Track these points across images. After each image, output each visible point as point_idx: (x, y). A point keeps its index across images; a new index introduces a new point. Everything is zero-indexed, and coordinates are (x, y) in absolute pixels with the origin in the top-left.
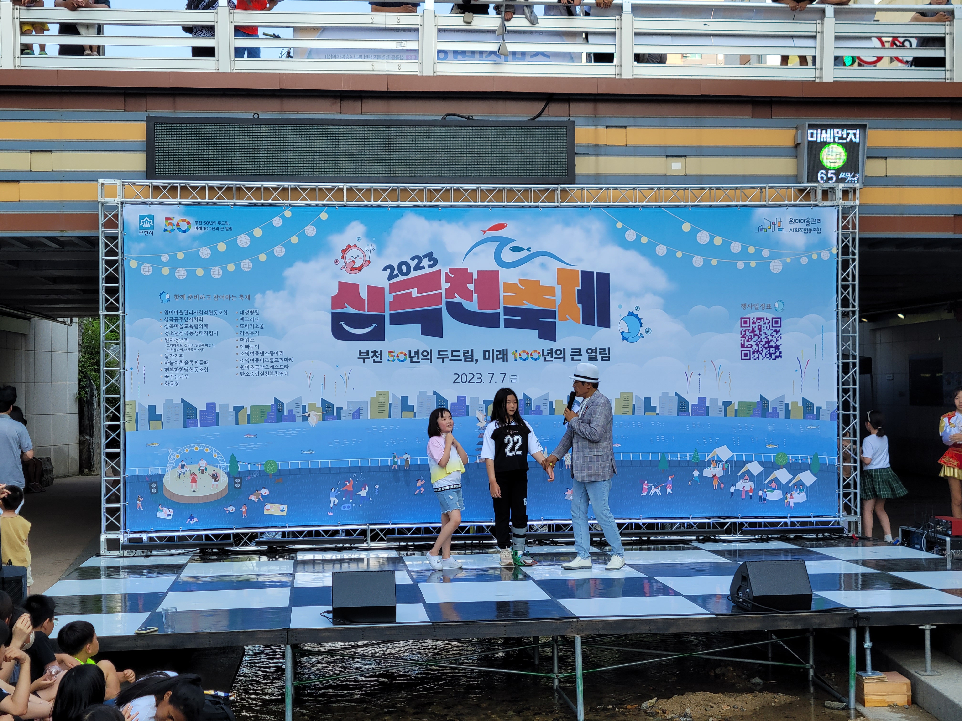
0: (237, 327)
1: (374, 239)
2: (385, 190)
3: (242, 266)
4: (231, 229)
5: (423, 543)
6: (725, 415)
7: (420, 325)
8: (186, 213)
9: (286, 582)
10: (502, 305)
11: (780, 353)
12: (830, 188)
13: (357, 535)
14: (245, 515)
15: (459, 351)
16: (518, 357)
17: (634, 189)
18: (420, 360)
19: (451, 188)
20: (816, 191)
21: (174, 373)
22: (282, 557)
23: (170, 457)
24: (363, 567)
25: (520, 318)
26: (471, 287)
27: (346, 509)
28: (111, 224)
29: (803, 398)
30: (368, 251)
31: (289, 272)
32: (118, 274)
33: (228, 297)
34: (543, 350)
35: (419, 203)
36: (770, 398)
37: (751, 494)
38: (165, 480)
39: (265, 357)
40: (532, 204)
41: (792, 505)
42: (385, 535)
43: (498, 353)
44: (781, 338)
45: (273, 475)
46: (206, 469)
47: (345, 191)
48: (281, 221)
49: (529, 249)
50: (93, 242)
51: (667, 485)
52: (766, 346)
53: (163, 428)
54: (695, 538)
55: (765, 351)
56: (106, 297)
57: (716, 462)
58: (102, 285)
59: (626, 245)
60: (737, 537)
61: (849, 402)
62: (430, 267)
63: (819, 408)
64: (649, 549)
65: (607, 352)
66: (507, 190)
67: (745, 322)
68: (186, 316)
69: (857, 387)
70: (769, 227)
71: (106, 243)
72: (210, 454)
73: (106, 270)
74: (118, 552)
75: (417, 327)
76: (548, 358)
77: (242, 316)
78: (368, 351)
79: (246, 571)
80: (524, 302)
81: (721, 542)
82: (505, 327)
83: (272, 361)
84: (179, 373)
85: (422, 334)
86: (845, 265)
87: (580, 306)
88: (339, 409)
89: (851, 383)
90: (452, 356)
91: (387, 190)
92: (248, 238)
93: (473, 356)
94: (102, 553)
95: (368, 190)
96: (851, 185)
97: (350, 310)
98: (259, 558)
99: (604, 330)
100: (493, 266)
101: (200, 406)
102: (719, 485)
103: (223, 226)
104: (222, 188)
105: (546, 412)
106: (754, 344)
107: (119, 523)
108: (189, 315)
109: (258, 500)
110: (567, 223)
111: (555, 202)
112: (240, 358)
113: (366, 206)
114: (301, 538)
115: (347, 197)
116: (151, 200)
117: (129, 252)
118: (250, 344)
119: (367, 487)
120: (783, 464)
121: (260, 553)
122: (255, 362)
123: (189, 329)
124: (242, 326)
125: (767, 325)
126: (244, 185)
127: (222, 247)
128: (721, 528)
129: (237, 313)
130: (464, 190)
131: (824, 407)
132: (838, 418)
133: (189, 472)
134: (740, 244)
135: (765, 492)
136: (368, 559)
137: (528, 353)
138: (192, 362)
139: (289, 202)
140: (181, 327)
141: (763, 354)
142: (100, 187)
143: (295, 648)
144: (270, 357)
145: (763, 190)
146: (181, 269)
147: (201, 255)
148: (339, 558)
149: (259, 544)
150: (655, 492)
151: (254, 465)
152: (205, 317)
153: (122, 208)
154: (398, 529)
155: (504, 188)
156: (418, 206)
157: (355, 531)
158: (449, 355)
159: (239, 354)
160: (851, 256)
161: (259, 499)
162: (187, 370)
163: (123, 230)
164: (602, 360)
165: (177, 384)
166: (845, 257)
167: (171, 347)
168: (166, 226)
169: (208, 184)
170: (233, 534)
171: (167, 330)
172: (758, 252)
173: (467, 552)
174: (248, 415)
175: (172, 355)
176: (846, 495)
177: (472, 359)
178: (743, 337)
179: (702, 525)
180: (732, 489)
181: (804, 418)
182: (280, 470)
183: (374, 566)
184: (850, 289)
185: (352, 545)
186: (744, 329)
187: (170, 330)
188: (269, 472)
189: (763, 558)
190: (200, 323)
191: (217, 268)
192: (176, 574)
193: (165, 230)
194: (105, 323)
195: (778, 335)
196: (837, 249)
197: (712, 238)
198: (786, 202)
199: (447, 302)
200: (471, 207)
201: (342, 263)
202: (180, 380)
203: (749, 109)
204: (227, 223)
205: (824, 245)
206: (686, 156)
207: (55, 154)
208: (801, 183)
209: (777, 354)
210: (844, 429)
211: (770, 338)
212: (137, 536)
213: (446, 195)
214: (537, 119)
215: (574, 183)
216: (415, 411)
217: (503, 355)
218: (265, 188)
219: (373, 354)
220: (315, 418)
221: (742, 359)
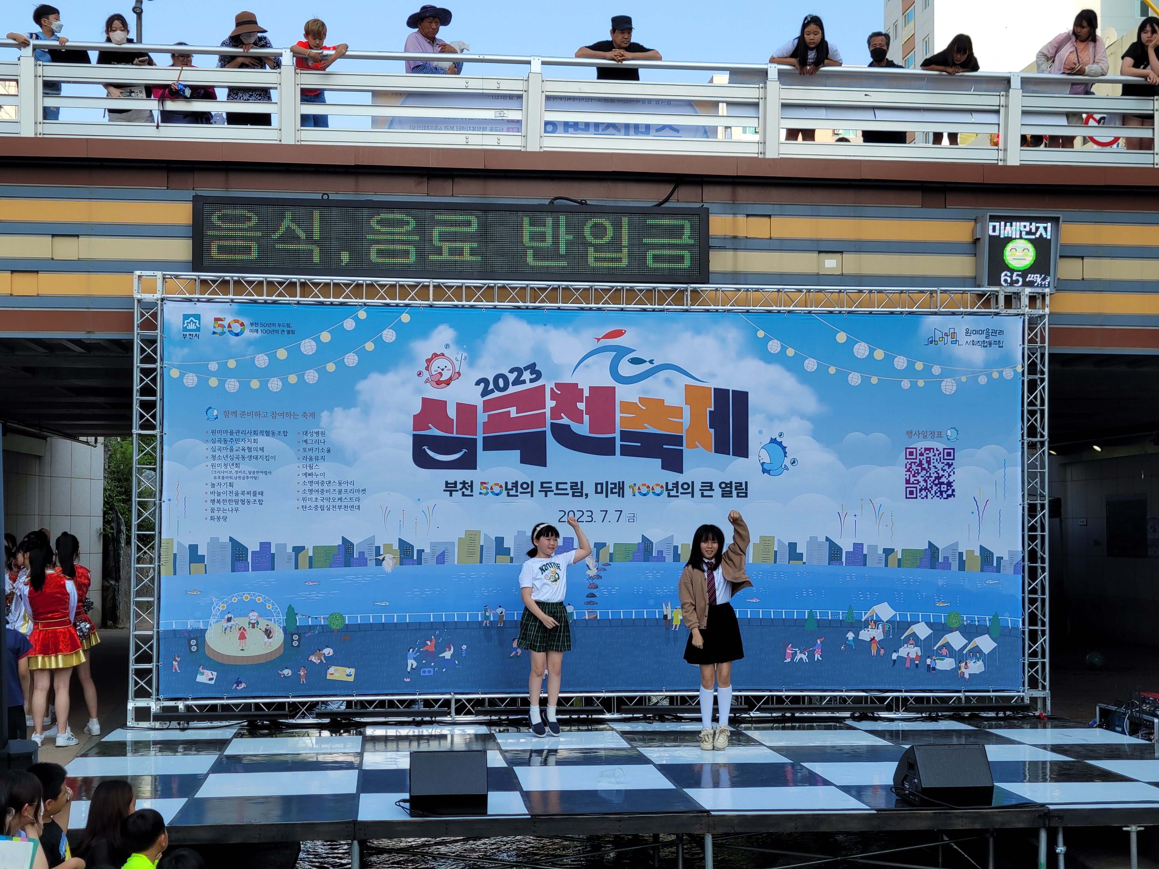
0: (299, 450)
1: (465, 347)
2: (479, 288)
3: (306, 377)
4: (293, 332)
5: (519, 717)
6: (886, 565)
7: (518, 452)
8: (240, 313)
9: (351, 763)
10: (618, 429)
11: (953, 491)
12: (1014, 293)
13: (439, 707)
14: (303, 680)
15: (566, 483)
16: (637, 491)
17: (779, 291)
18: (518, 494)
19: (559, 287)
20: (997, 296)
21: (222, 506)
22: (348, 732)
23: (215, 607)
24: (445, 745)
25: (639, 444)
26: (582, 406)
27: (427, 674)
28: (149, 324)
29: (981, 546)
30: (458, 360)
31: (362, 386)
32: (156, 386)
33: (289, 414)
34: (667, 484)
35: (520, 304)
36: (940, 545)
37: (917, 662)
38: (208, 636)
39: (332, 488)
40: (656, 306)
41: (967, 676)
42: (472, 707)
43: (613, 486)
44: (954, 473)
45: (338, 631)
46: (258, 623)
47: (431, 289)
48: (354, 324)
49: (651, 362)
50: (127, 346)
51: (815, 650)
52: (936, 482)
53: (206, 573)
54: (849, 715)
55: (935, 488)
56: (140, 412)
57: (875, 622)
58: (136, 397)
59: (768, 358)
60: (900, 715)
61: (1036, 552)
62: (532, 381)
63: (999, 559)
64: (793, 728)
65: (744, 487)
66: (627, 290)
67: (911, 454)
68: (238, 437)
69: (1046, 533)
70: (941, 339)
71: (142, 348)
72: (263, 605)
73: (142, 380)
74: (148, 723)
75: (516, 454)
76: (673, 493)
77: (305, 438)
78: (456, 482)
79: (303, 749)
80: (645, 425)
81: (881, 720)
82: (621, 455)
84: (227, 506)
85: (522, 462)
86: (1032, 386)
87: (712, 431)
88: (420, 552)
89: (1039, 529)
90: (557, 489)
91: (482, 288)
92: (313, 343)
93: (582, 489)
94: (129, 724)
95: (460, 287)
96: (1040, 290)
97: (435, 432)
98: (320, 733)
99: (741, 460)
100: (608, 382)
101: (253, 546)
102: (878, 651)
103: (283, 328)
104: (284, 283)
105: (669, 558)
106: (921, 479)
107: (151, 688)
108: (242, 436)
109: (319, 661)
110: (698, 331)
111: (683, 305)
112: (302, 488)
113: (456, 306)
114: (371, 709)
115: (433, 296)
116: (197, 296)
117: (170, 359)
118: (313, 471)
119: (452, 648)
120: (956, 626)
121: (321, 727)
122: (320, 493)
123: (241, 453)
124: (305, 450)
125: (937, 457)
126: (309, 280)
127: (282, 354)
128: (880, 703)
129: (299, 433)
130: (575, 289)
131: (1006, 558)
132: (1023, 572)
133: (237, 626)
134: (905, 359)
135: (934, 660)
136: (452, 736)
137: (648, 487)
138: (243, 493)
139: (364, 300)
140: (232, 450)
141: (933, 492)
142: (136, 281)
143: (363, 844)
144: (337, 488)
145: (934, 295)
146: (233, 380)
147: (257, 363)
148: (416, 734)
149: (319, 716)
150: (801, 658)
151: (316, 618)
152: (260, 438)
153: (162, 305)
154: (489, 699)
155: (623, 287)
156: (519, 308)
157: (436, 701)
158: (554, 488)
159: (301, 484)
160: (1039, 376)
161: (321, 660)
162: (237, 502)
163: (162, 332)
164: (738, 496)
165: (225, 519)
166: (1032, 377)
167: (217, 475)
168: (214, 327)
169: (266, 278)
170: (289, 703)
171: (214, 454)
172: (927, 369)
173: (573, 728)
174: (310, 558)
175: (219, 484)
176: (1032, 665)
177: (582, 493)
178: (908, 471)
179: (857, 700)
180: (894, 656)
181: (982, 570)
182: (347, 625)
183: (459, 744)
184: (1038, 415)
185: (434, 719)
186: (910, 461)
187: (217, 453)
188: (334, 627)
189: (932, 740)
190: (254, 445)
191: (276, 379)
192: (220, 751)
193: (214, 333)
194: (139, 444)
195: (950, 470)
196: (1023, 367)
197: (872, 351)
198: (962, 310)
199: (552, 424)
200: (582, 309)
201: (426, 375)
202: (228, 514)
203: (918, 196)
204: (288, 325)
205: (1006, 361)
206: (842, 252)
207: (82, 239)
208: (979, 287)
209: (950, 492)
210: (1030, 585)
211: (941, 473)
212: (172, 703)
213: (553, 294)
214: (663, 206)
215: (708, 283)
216: (512, 555)
217: (619, 489)
218: (335, 284)
219: (461, 486)
220: (391, 562)
221: (907, 498)
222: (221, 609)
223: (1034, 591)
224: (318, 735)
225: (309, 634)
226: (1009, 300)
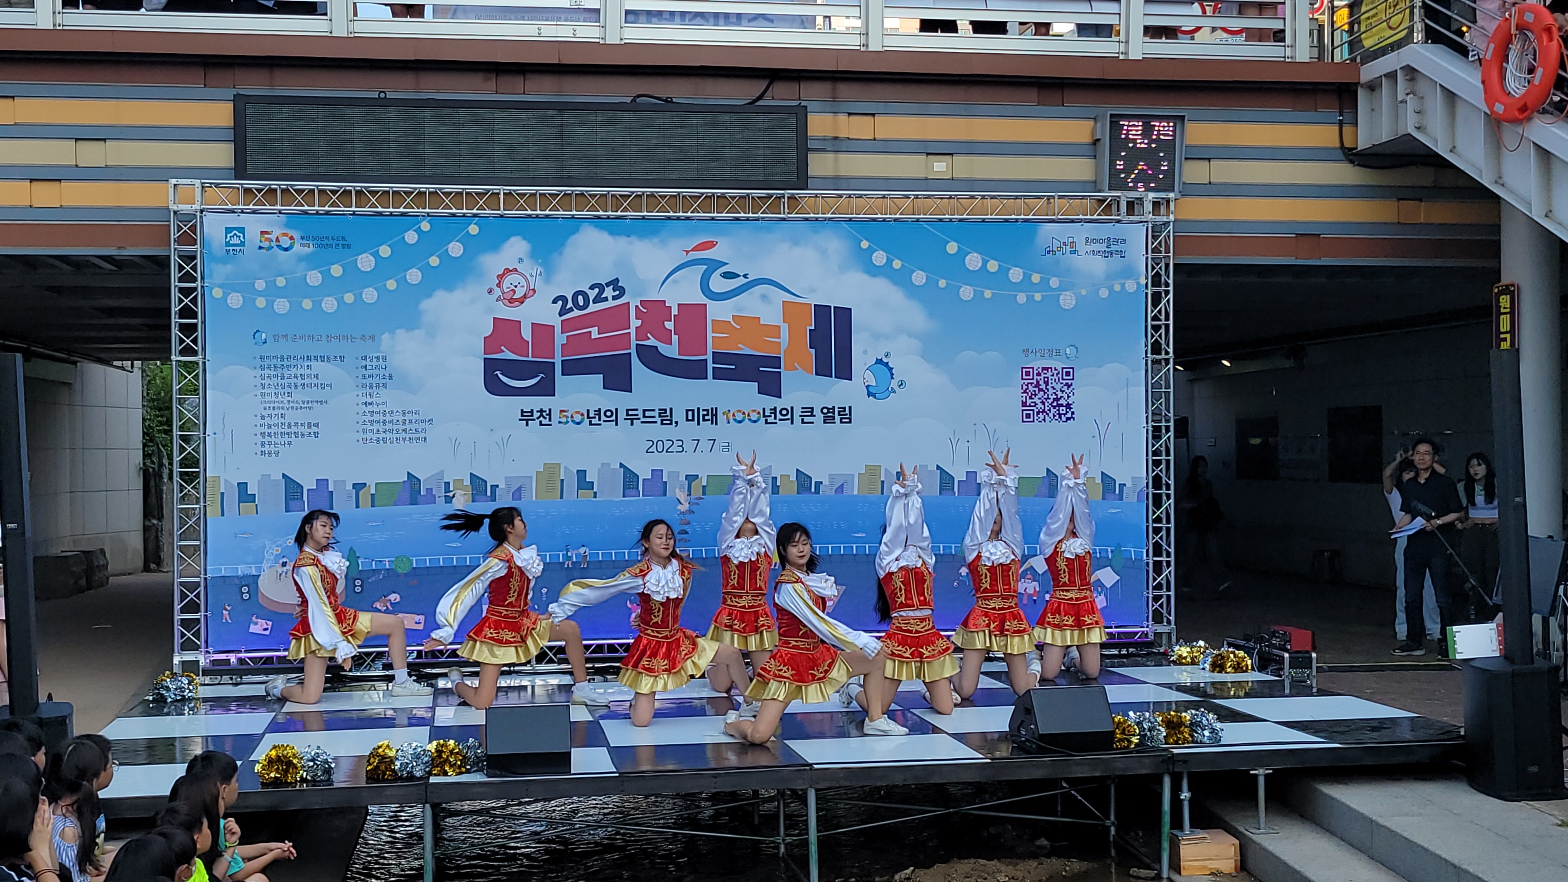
0: (357, 377)
1: (540, 260)
2: (554, 196)
3: (364, 296)
4: (349, 246)
5: (607, 665)
7: (602, 376)
8: (288, 225)
9: (424, 718)
10: (710, 349)
11: (1073, 413)
12: (1137, 199)
15: (654, 410)
16: (731, 418)
17: (884, 197)
18: (601, 422)
19: (644, 194)
20: (1118, 202)
21: (273, 439)
24: (526, 698)
25: (733, 367)
26: (669, 325)
28: (187, 238)
29: (1102, 473)
30: (532, 276)
31: (426, 305)
32: (197, 307)
33: (344, 337)
34: (764, 409)
35: (601, 213)
39: (395, 418)
40: (751, 215)
42: (555, 655)
43: (705, 413)
44: (1073, 394)
45: (406, 575)
47: (502, 196)
48: (416, 236)
49: (745, 276)
50: (162, 263)
52: (1055, 404)
53: (257, 513)
55: (1053, 411)
56: (180, 338)
58: (175, 320)
59: (873, 271)
61: (1161, 478)
62: (614, 298)
63: (1122, 486)
65: (847, 412)
66: (718, 197)
67: (1028, 374)
68: (289, 363)
69: (1172, 458)
71: (180, 265)
73: (181, 301)
74: (197, 678)
75: (598, 379)
76: (770, 420)
77: (364, 363)
78: (532, 410)
79: (370, 704)
80: (739, 345)
83: (404, 423)
84: (279, 439)
85: (604, 388)
86: (1156, 299)
87: (812, 351)
88: (494, 487)
89: (1164, 453)
90: (644, 416)
91: (558, 195)
92: (372, 258)
93: (671, 416)
95: (533, 195)
96: (1164, 195)
97: (508, 355)
99: (844, 383)
100: (699, 298)
101: (308, 484)
103: (338, 242)
104: (337, 191)
106: (1038, 401)
107: (199, 639)
108: (293, 362)
110: (796, 243)
111: (780, 213)
112: (361, 419)
113: (530, 216)
114: (443, 659)
115: (504, 205)
116: (241, 207)
117: (211, 276)
118: (374, 400)
122: (382, 424)
123: (293, 381)
124: (364, 376)
125: (1055, 377)
126: (365, 188)
127: (337, 270)
129: (357, 358)
130: (662, 197)
131: (1129, 484)
132: (1147, 499)
134: (1021, 270)
136: (533, 687)
137: (744, 413)
138: (296, 425)
139: (427, 210)
141: (1051, 415)
142: (171, 190)
143: (436, 807)
144: (401, 418)
145: (1052, 201)
146: (282, 299)
147: (308, 281)
152: (313, 363)
153: (201, 217)
155: (713, 194)
156: (599, 217)
158: (641, 416)
159: (361, 414)
160: (1163, 288)
162: (290, 435)
163: (202, 246)
164: (841, 422)
165: (277, 454)
166: (1156, 289)
167: (268, 405)
168: (261, 241)
169: (318, 186)
171: (263, 382)
172: (1045, 281)
174: (372, 495)
175: (270, 416)
176: (1156, 599)
177: (671, 420)
178: (1025, 392)
181: (1103, 499)
183: (541, 696)
184: (1163, 331)
186: (1027, 382)
187: (267, 382)
188: (400, 571)
190: (307, 372)
191: (330, 298)
192: (277, 708)
193: (260, 248)
194: (179, 372)
195: (1069, 391)
196: (1147, 278)
197: (985, 263)
198: (1081, 217)
199: (637, 345)
200: (669, 218)
201: (498, 292)
202: (280, 448)
203: (1033, 93)
204: (343, 239)
205: (1128, 272)
206: (952, 154)
207: (108, 143)
208: (1099, 192)
209: (1069, 415)
210: (1154, 513)
211: (1060, 394)
212: (223, 656)
213: (637, 202)
214: (757, 104)
215: (807, 189)
216: (595, 490)
217: (712, 415)
218: (394, 192)
219: (539, 414)
220: (462, 499)
221: (1023, 421)
222: (275, 553)
223: (1158, 520)
224: (385, 688)
225: (373, 578)
226: (1131, 206)
